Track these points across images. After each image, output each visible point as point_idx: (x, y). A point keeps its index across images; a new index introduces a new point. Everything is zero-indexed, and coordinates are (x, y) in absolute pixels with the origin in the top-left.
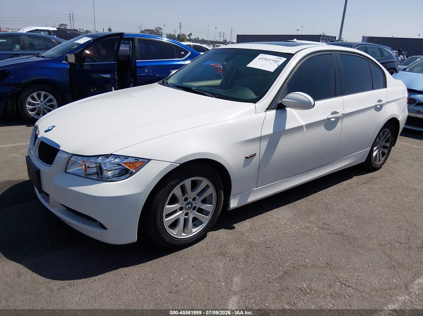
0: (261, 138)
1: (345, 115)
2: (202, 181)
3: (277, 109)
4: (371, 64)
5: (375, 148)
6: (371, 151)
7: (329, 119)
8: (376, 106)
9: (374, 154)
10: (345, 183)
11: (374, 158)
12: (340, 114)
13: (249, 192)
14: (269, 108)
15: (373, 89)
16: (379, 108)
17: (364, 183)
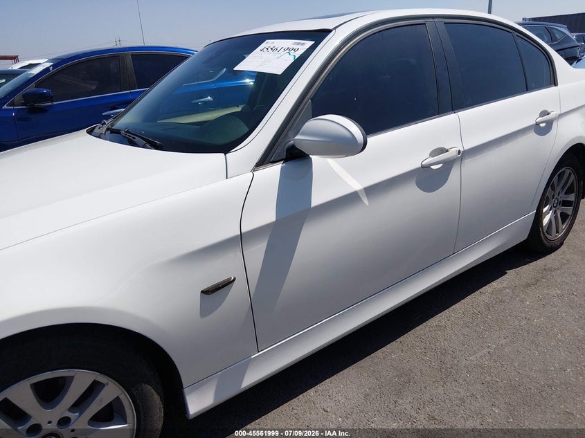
0: (242, 239)
1: (464, 155)
2: (72, 378)
3: (286, 160)
4: (519, 40)
5: (545, 210)
6: (539, 216)
7: (425, 168)
8: (537, 124)
9: (546, 221)
10: (488, 289)
11: (545, 229)
12: (452, 153)
13: (244, 364)
14: (265, 161)
15: (528, 89)
16: (543, 128)
17: (528, 285)
